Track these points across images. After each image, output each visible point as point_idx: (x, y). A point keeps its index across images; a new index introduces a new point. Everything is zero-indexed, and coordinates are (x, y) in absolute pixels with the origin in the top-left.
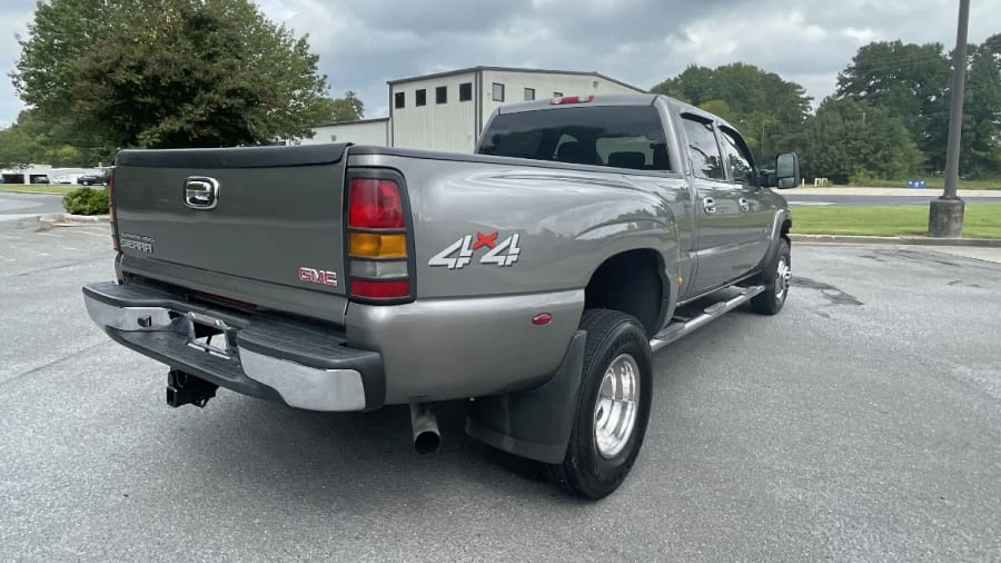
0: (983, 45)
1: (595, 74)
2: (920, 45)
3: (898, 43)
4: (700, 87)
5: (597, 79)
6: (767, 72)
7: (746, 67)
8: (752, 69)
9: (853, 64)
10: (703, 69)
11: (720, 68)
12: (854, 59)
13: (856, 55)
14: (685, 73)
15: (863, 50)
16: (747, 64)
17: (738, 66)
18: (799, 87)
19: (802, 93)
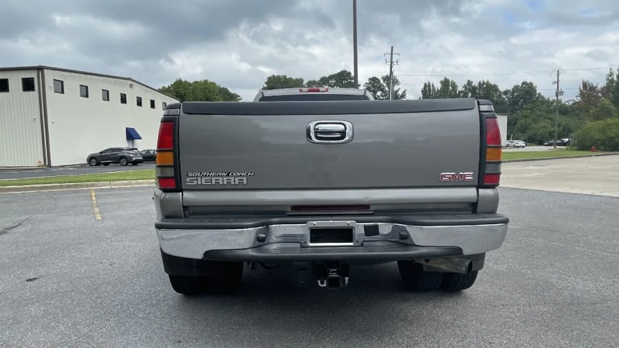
0: (319, 81)
1: (129, 79)
2: (294, 78)
3: (285, 76)
4: (185, 93)
5: (131, 82)
6: (222, 87)
7: (210, 83)
8: (213, 84)
9: (265, 86)
10: (186, 82)
11: (195, 82)
12: (266, 83)
13: (266, 81)
14: (174, 84)
15: (269, 78)
16: (212, 81)
17: (206, 82)
18: (238, 96)
19: (240, 100)
